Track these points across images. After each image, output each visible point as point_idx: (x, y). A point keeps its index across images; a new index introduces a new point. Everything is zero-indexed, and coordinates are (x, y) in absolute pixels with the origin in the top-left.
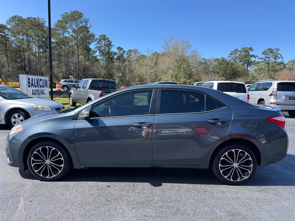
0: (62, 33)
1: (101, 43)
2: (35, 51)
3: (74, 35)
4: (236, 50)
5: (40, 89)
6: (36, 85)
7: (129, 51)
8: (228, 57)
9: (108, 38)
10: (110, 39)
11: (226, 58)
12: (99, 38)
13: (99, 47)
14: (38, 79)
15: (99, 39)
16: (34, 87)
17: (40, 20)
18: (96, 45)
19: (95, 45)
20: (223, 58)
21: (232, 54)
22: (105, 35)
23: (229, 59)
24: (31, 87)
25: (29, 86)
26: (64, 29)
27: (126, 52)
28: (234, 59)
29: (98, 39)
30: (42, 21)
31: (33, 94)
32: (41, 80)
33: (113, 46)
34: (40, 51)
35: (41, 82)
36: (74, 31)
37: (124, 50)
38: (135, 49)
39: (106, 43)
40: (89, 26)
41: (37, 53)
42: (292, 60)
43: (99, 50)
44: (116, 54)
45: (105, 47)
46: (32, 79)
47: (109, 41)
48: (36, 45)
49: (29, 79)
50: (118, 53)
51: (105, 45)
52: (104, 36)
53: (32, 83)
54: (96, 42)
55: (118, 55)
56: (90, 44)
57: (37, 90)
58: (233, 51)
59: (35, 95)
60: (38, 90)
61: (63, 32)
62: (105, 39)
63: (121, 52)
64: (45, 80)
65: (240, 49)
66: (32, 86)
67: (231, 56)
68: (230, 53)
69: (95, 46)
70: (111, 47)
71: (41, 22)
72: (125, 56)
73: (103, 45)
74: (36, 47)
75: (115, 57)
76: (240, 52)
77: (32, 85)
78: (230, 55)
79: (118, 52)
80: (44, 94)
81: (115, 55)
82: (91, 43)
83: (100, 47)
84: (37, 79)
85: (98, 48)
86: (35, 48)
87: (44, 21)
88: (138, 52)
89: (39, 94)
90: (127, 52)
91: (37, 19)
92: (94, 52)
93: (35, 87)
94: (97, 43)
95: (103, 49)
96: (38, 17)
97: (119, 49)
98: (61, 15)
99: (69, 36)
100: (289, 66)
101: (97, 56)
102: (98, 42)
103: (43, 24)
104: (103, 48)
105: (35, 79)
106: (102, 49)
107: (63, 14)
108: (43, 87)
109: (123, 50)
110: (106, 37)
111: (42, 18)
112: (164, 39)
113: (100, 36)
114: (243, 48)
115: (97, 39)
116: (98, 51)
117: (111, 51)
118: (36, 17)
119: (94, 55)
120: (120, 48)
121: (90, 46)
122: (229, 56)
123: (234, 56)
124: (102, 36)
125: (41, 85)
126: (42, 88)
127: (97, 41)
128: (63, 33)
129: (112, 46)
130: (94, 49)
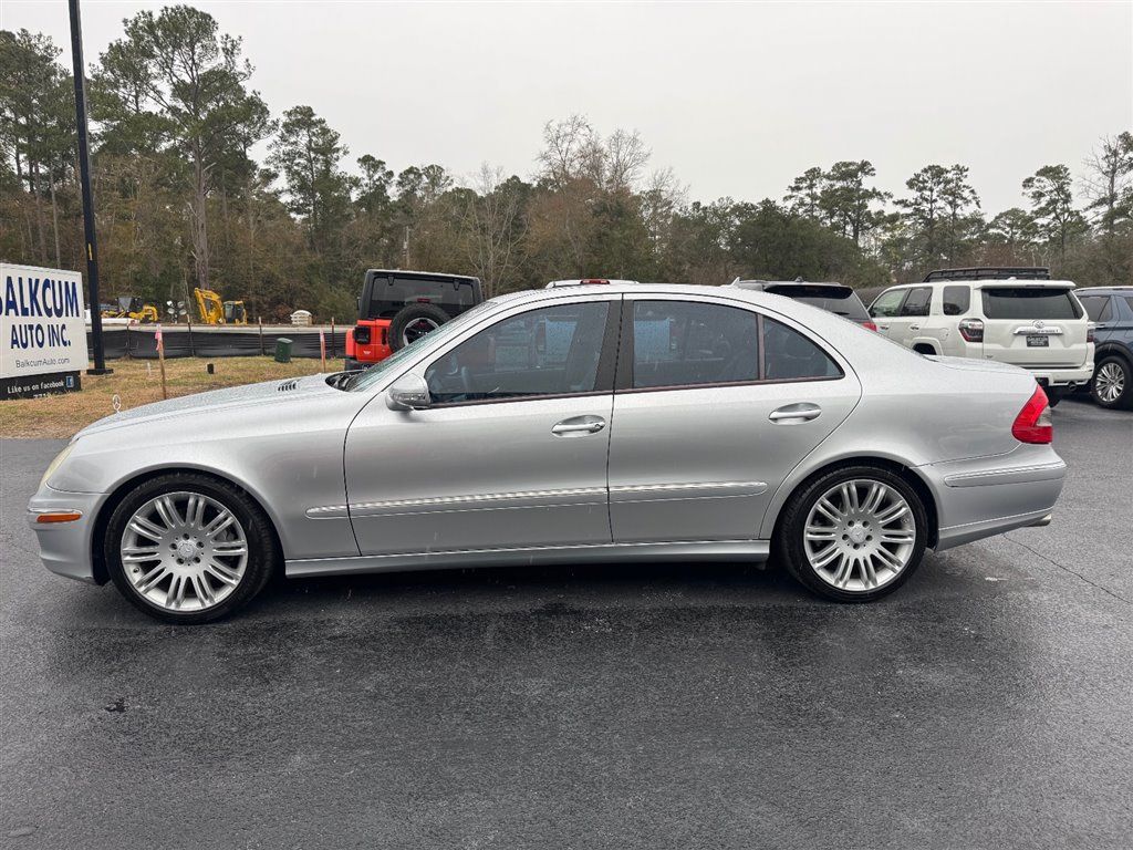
0: (131, 98)
1: (292, 139)
2: (16, 172)
3: (181, 105)
4: (814, 174)
5: (45, 321)
7: (411, 170)
8: (786, 199)
9: (324, 122)
10: (329, 125)
11: (780, 203)
12: (284, 119)
13: (288, 154)
14: (37, 281)
15: (285, 125)
16: (17, 314)
17: (32, 42)
18: (274, 150)
19: (270, 147)
20: (767, 201)
21: (798, 189)
22: (310, 109)
23: (790, 204)
24: (7, 314)
26: (140, 79)
27: (396, 178)
28: (805, 205)
29: (281, 124)
30: (41, 47)
31: (14, 342)
32: (47, 283)
33: (345, 153)
34: (37, 170)
35: (49, 292)
36: (180, 90)
37: (388, 169)
38: (432, 167)
39: (314, 139)
40: (240, 67)
41: (25, 177)
42: (1010, 209)
43: (289, 169)
44: (356, 182)
45: (313, 155)
46: (9, 279)
47: (325, 131)
48: (21, 148)
50: (367, 181)
51: (309, 147)
52: (308, 112)
53: (11, 299)
54: (275, 136)
55: (365, 188)
56: (247, 141)
57: (31, 327)
58: (804, 175)
59: (25, 346)
60: (39, 327)
61: (134, 93)
62: (309, 124)
63: (376, 177)
64: (66, 283)
65: (827, 169)
66: (12, 311)
67: (795, 194)
68: (793, 185)
69: (271, 153)
70: (335, 155)
71: (37, 51)
72: (393, 193)
73: (304, 150)
74: (22, 157)
75: (355, 195)
76: (828, 177)
77: (11, 305)
78: (793, 189)
79: (365, 176)
80: (65, 344)
81: (351, 188)
82: (254, 140)
83: (291, 156)
84: (30, 280)
85: (284, 161)
86: (17, 158)
87: (49, 47)
88: (444, 175)
89: (41, 345)
90: (401, 175)
91: (17, 37)
92: (269, 177)
93: (25, 312)
94: (277, 139)
95: (305, 167)
96: (23, 30)
97: (368, 162)
98: (125, 21)
99: (162, 112)
100: (1000, 231)
101: (277, 193)
102: (282, 138)
103: (47, 59)
104: (302, 161)
105: (20, 279)
106: (298, 164)
107: (131, 18)
108: (59, 313)
109: (383, 168)
110: (313, 118)
111: (40, 35)
112: (548, 128)
113: (290, 114)
114: (837, 165)
115: (275, 124)
116: (283, 174)
117: (339, 171)
118: (15, 30)
119: (266, 190)
120: (373, 159)
121: (248, 153)
122: (789, 193)
123: (808, 195)
124: (297, 110)
125: (50, 305)
126: (55, 320)
127: (279, 133)
128: (136, 97)
129: (341, 153)
130: (267, 162)
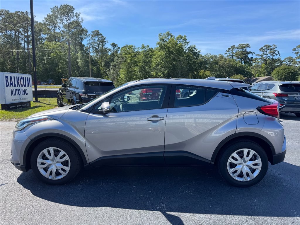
1: (94, 39)
3: (65, 30)
4: (233, 47)
5: (21, 88)
6: (16, 84)
8: (225, 54)
10: (103, 35)
11: (224, 55)
12: (92, 34)
13: (93, 43)
14: (19, 77)
16: (13, 86)
21: (229, 51)
25: (7, 86)
26: (55, 24)
27: (120, 49)
28: (231, 56)
31: (12, 94)
32: (22, 78)
35: (22, 80)
36: (65, 26)
39: (99, 38)
40: (80, 20)
42: (289, 56)
43: (93, 46)
45: (99, 43)
46: (11, 77)
47: (102, 37)
49: (7, 77)
50: (113, 50)
51: (98, 41)
52: (98, 32)
53: (11, 82)
55: (112, 52)
56: (82, 39)
57: (17, 90)
58: (230, 48)
59: (15, 95)
60: (19, 90)
62: (98, 35)
63: (115, 49)
64: (27, 78)
66: (11, 86)
67: (228, 52)
69: (88, 42)
70: (104, 43)
75: (110, 53)
76: (237, 48)
77: (11, 84)
78: (227, 51)
79: (112, 48)
80: (26, 94)
81: (109, 51)
82: (84, 39)
84: (17, 77)
85: (91, 44)
89: (19, 95)
92: (87, 48)
93: (15, 86)
94: (90, 39)
95: (97, 46)
97: (114, 45)
99: (60, 32)
100: (286, 63)
105: (14, 77)
106: (95, 45)
108: (25, 86)
109: (117, 46)
110: (99, 33)
113: (93, 32)
114: (240, 45)
115: (90, 35)
116: (91, 48)
117: (105, 47)
121: (82, 42)
122: (226, 52)
123: (231, 53)
124: (95, 31)
125: (22, 84)
126: (23, 88)
127: (90, 37)
129: (106, 42)
130: (87, 45)
